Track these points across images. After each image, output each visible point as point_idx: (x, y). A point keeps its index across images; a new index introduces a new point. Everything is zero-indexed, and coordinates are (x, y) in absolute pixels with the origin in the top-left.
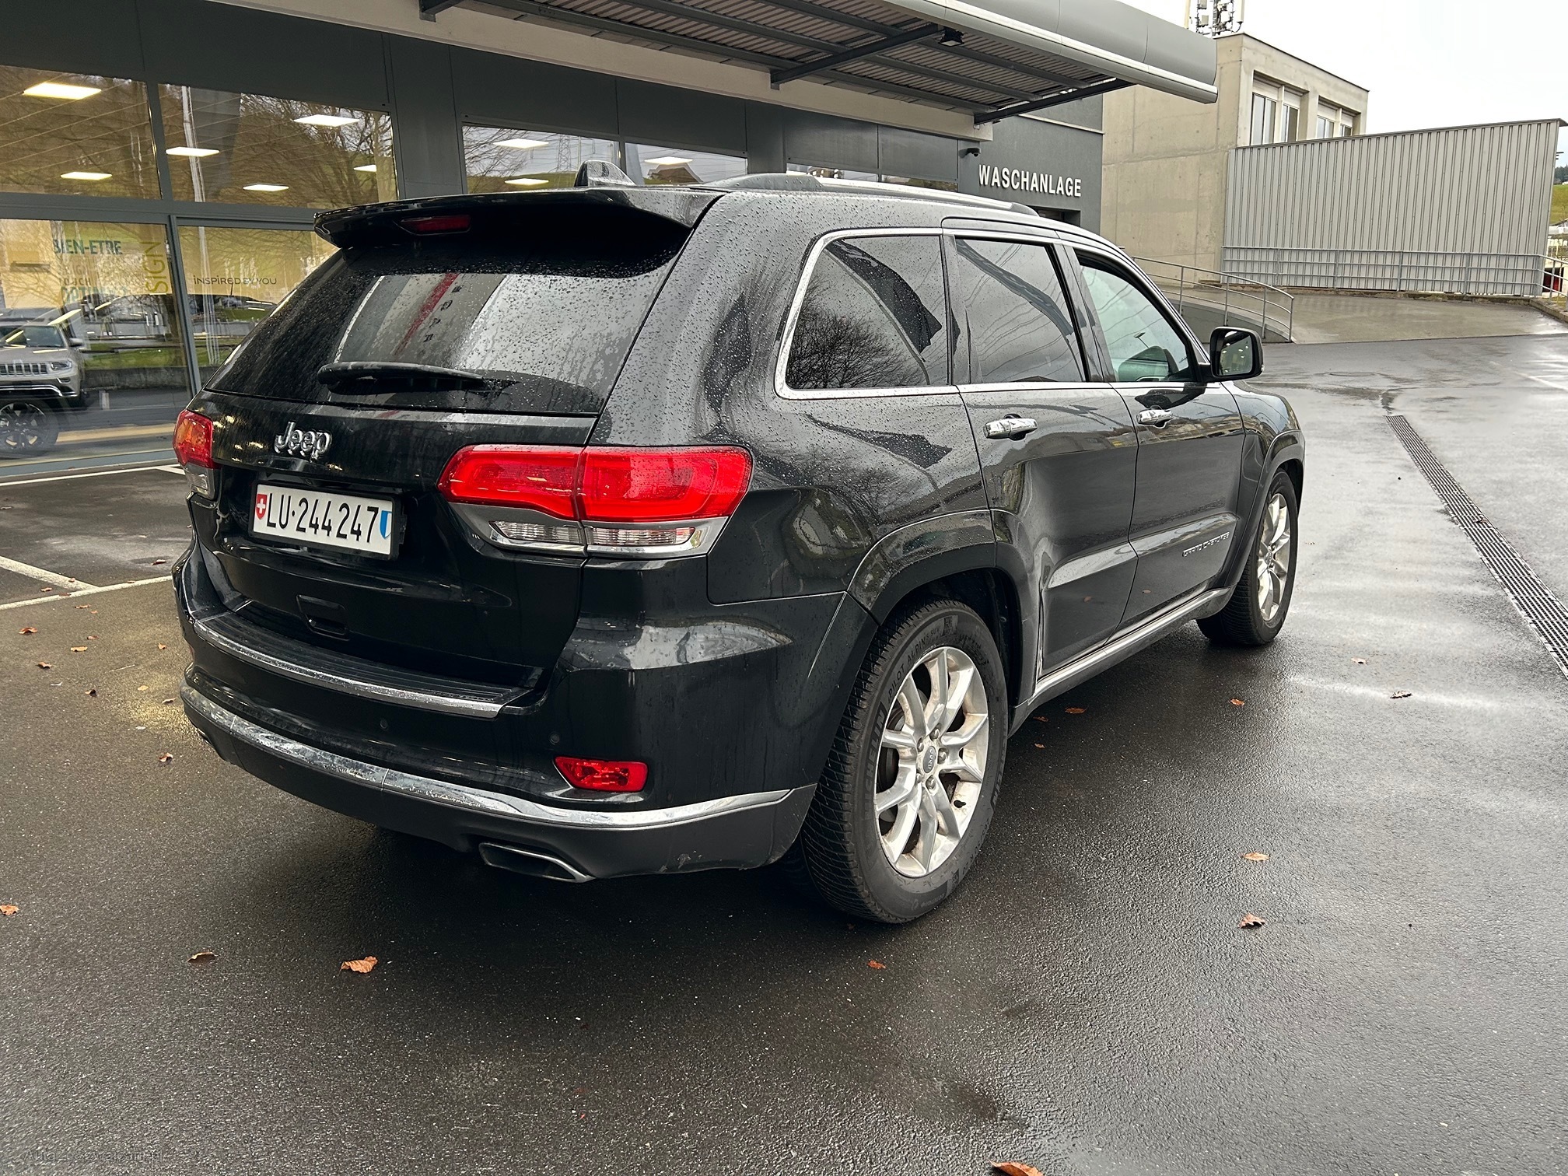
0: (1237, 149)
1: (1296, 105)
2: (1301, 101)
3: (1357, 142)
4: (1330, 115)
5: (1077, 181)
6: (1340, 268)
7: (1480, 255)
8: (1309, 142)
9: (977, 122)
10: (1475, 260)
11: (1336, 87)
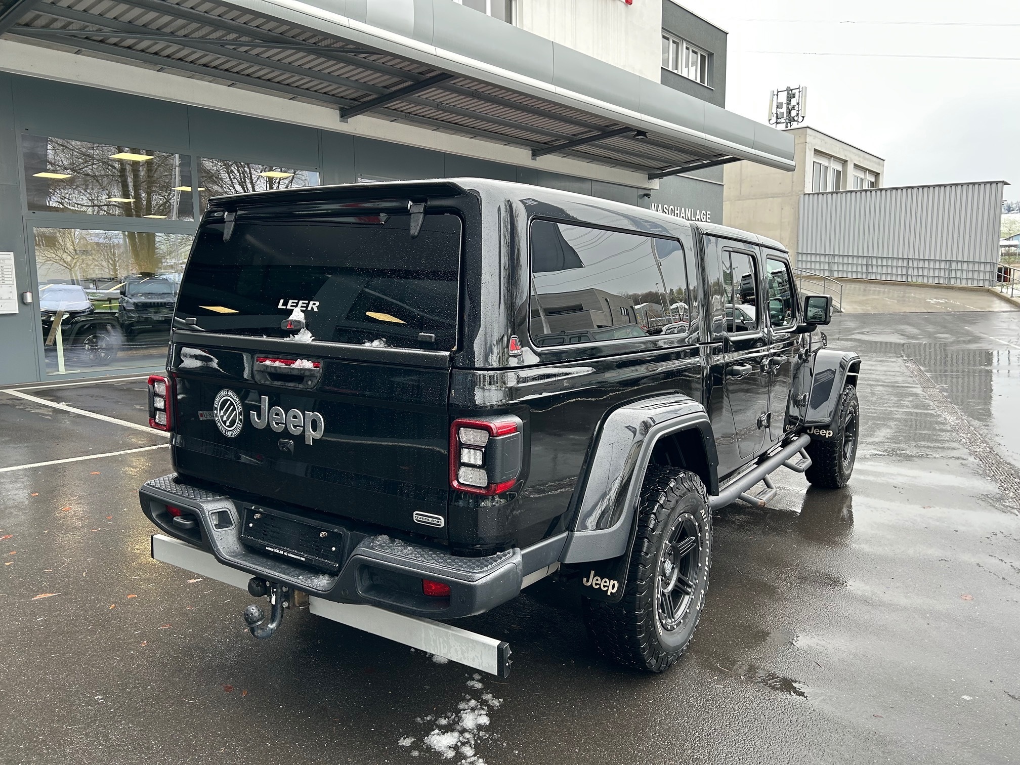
0: (805, 194)
1: (840, 169)
2: (843, 166)
3: (879, 192)
4: (861, 175)
5: (708, 212)
6: (870, 267)
7: (957, 262)
8: (849, 191)
9: (649, 179)
10: (954, 264)
11: (865, 159)
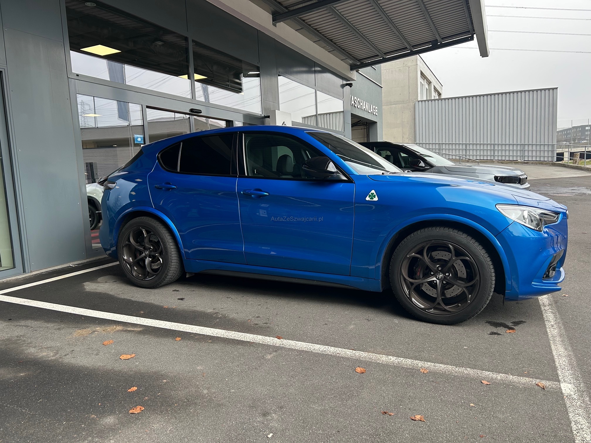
0: (419, 101)
2: (428, 86)
5: (376, 108)
6: (468, 151)
7: (528, 145)
9: (352, 68)
10: (526, 147)
11: (437, 83)
